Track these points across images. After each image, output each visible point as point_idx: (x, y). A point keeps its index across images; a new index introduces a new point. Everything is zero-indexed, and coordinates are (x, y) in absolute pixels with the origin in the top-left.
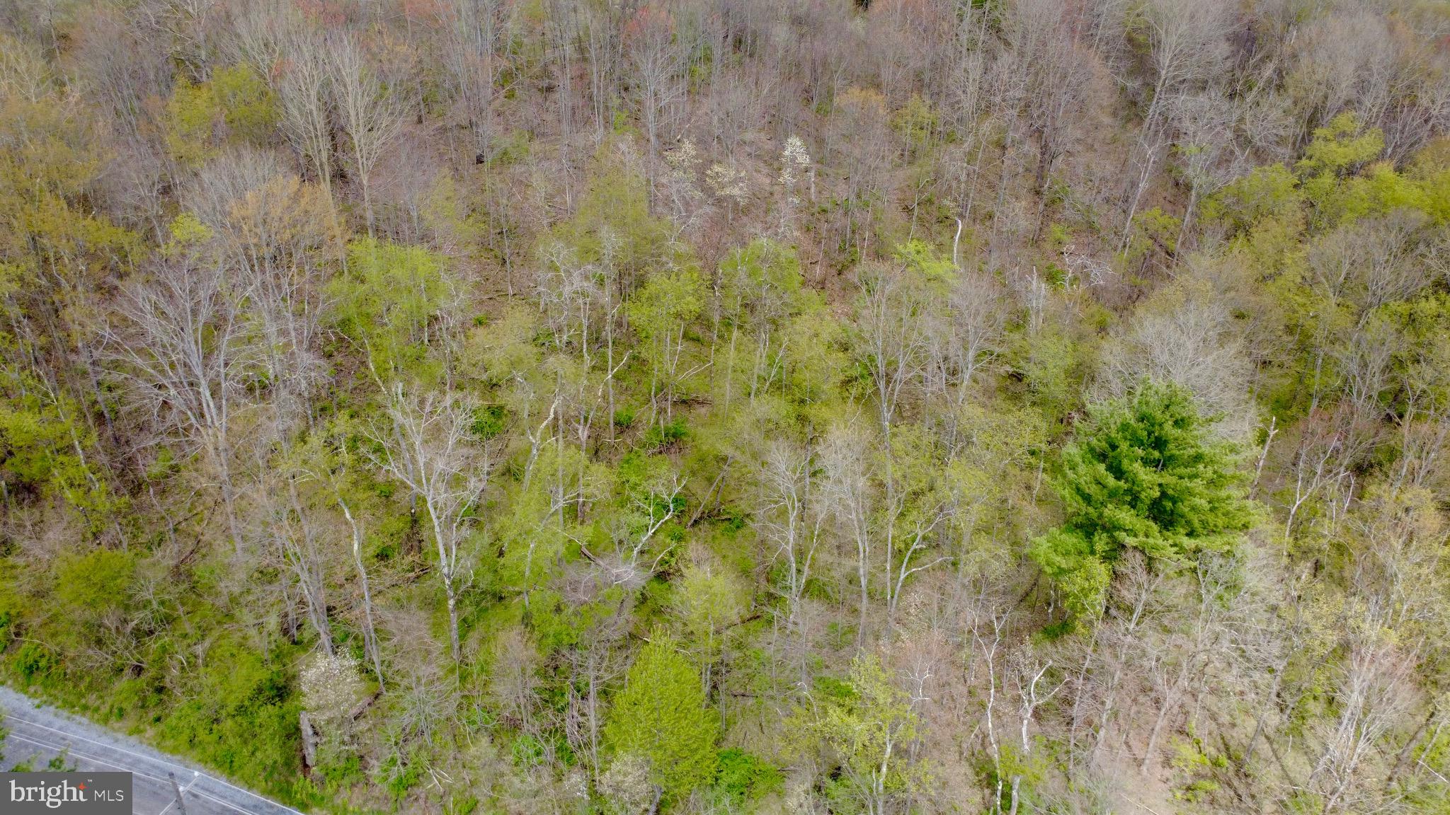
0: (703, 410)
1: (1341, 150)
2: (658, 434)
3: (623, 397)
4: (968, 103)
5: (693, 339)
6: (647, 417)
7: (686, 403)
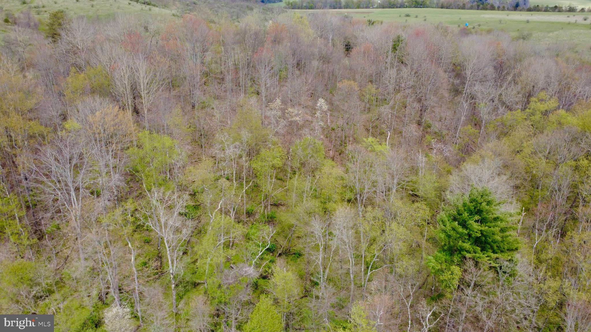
0: (284, 208)
1: (542, 106)
2: (264, 217)
3: (250, 202)
4: (391, 88)
5: (279, 179)
6: (260, 210)
7: (276, 205)
